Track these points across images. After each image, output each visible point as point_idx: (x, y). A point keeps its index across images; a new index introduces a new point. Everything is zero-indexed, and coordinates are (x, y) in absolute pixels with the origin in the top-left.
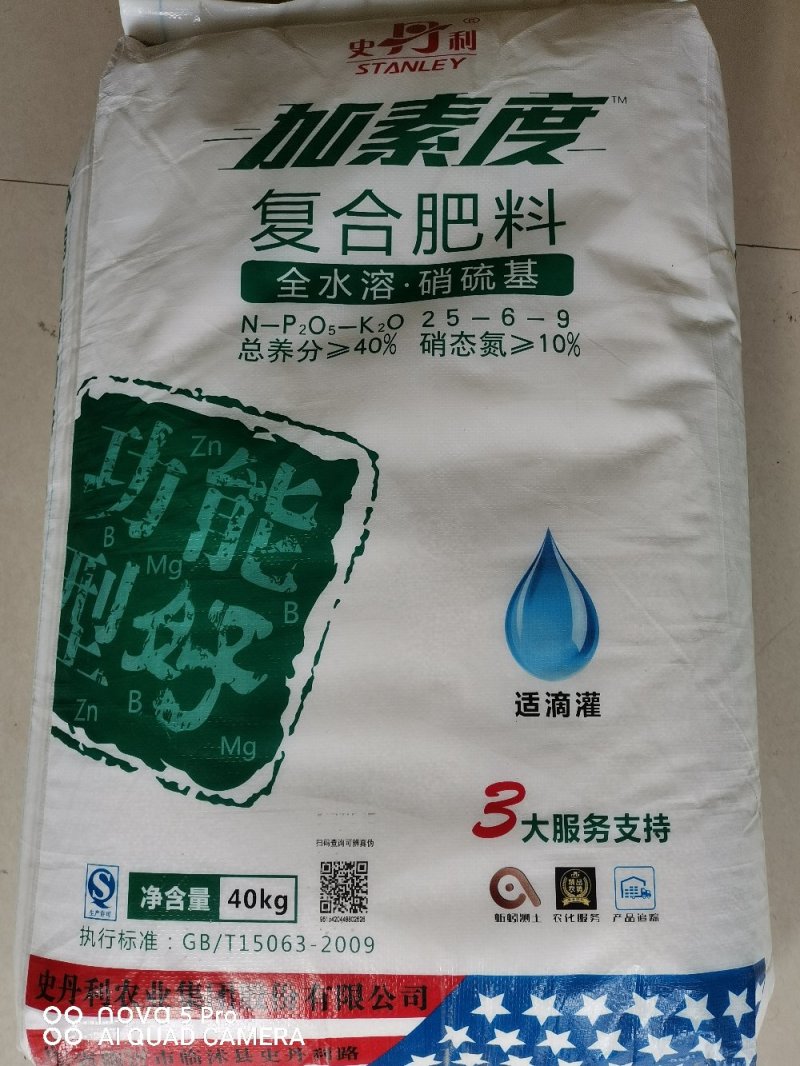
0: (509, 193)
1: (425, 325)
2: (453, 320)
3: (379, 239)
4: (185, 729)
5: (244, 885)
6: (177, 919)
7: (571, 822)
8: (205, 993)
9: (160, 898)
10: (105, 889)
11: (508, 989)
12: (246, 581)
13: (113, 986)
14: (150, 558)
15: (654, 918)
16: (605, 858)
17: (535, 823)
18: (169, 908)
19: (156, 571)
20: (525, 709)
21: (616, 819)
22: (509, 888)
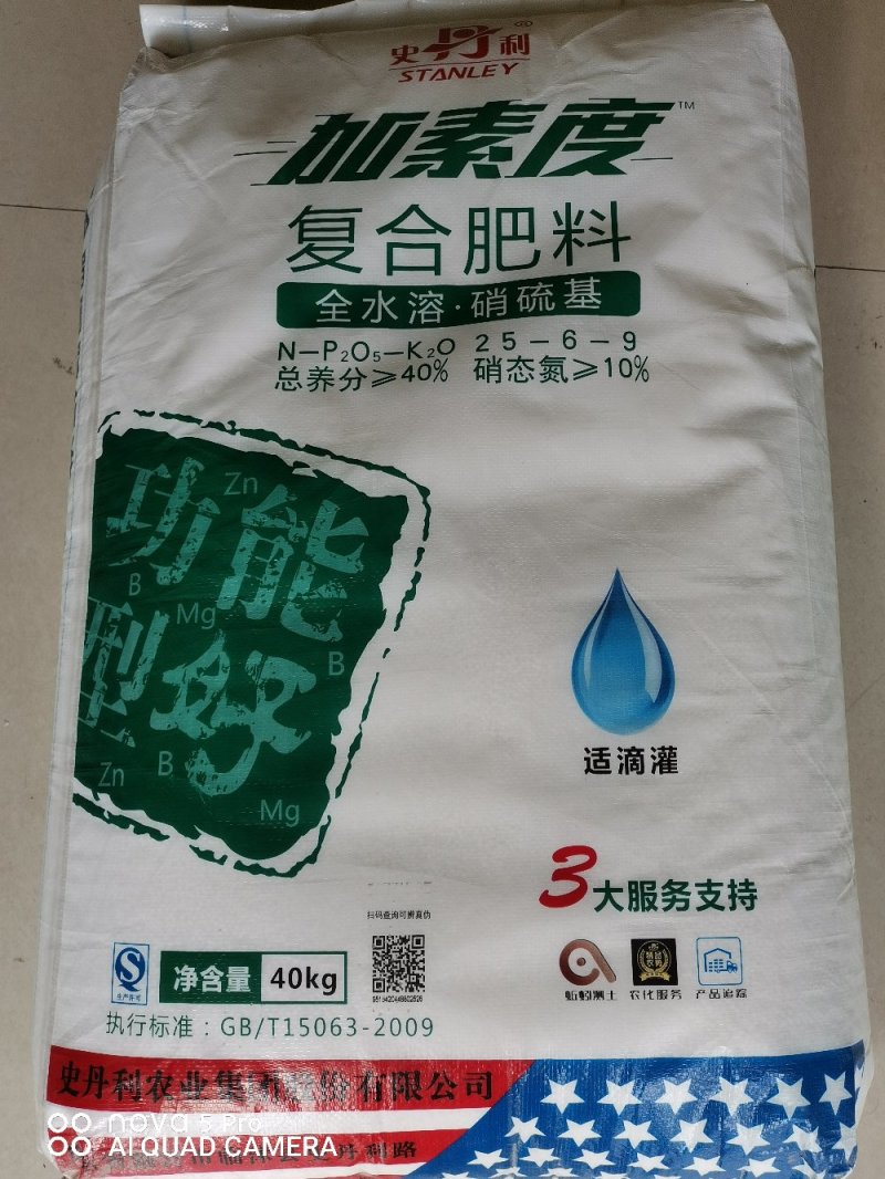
0: (568, 206)
1: (478, 350)
2: (509, 344)
3: (427, 257)
4: (221, 792)
5: (287, 963)
6: (215, 1002)
7: (648, 889)
8: (246, 1085)
9: (195, 979)
10: (134, 970)
11: (582, 1075)
12: (286, 630)
13: (143, 1079)
14: (180, 606)
15: (741, 994)
16: (687, 928)
17: (608, 891)
18: (205, 989)
19: (187, 620)
20: (596, 766)
21: (697, 885)
22: (581, 962)
